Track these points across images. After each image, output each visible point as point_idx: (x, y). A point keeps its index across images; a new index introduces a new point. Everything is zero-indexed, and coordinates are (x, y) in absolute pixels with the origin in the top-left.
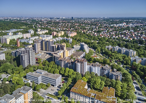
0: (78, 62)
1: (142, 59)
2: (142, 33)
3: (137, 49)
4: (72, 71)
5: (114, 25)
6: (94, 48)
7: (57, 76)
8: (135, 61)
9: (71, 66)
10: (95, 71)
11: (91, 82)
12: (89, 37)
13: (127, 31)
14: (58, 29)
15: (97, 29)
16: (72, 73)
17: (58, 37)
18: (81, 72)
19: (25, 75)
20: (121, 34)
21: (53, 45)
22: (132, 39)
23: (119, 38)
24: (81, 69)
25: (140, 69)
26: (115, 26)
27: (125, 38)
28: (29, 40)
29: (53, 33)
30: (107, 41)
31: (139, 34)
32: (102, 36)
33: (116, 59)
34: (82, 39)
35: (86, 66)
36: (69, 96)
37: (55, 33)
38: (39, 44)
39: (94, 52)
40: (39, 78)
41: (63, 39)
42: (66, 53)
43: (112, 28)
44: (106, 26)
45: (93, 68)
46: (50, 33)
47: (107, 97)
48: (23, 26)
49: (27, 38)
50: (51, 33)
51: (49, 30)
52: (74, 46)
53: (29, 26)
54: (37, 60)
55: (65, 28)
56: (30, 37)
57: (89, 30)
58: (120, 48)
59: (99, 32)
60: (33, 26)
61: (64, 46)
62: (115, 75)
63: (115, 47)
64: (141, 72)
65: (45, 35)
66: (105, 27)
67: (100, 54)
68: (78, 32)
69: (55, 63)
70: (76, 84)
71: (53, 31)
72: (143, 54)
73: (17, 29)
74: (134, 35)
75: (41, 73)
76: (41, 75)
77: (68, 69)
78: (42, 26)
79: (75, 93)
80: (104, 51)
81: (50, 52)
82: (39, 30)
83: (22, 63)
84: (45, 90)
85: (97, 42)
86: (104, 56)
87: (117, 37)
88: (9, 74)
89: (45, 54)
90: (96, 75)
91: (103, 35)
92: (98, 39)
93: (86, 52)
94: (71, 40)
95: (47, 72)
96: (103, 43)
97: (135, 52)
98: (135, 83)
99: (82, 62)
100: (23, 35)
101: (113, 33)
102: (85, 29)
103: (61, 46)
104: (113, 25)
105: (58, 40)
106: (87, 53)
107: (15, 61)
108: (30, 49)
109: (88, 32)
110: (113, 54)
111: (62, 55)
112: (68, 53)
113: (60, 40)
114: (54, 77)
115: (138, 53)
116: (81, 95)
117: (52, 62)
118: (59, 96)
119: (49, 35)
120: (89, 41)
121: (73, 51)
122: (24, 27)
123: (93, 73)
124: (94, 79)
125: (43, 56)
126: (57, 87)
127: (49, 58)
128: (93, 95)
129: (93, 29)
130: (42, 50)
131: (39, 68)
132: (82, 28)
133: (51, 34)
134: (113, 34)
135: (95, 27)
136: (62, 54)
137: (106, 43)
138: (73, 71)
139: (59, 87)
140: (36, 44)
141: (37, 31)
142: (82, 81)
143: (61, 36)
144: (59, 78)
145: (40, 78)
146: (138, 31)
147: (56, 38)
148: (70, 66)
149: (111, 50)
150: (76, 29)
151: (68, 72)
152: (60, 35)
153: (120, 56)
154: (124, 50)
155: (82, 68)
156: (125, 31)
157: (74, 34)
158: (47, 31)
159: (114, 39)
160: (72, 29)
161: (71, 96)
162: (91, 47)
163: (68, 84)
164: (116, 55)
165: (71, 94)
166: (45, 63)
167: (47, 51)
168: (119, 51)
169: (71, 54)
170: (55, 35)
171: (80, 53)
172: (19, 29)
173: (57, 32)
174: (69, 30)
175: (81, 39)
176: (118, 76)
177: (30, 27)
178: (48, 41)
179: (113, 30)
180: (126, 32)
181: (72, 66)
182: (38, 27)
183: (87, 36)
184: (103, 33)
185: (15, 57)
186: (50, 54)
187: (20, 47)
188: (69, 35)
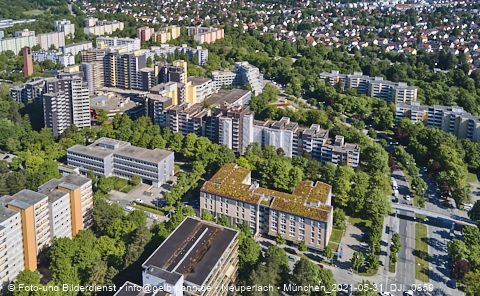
0: (225, 115)
1: (430, 109)
2: (454, 33)
3: (423, 83)
4: (205, 141)
5: (361, 5)
6: (283, 79)
7: (161, 155)
8: (409, 115)
9: (203, 129)
10: (278, 141)
11: (263, 171)
12: (266, 44)
13: (406, 24)
14: (159, 20)
15: (296, 19)
16: (205, 147)
17: (158, 44)
18: (233, 145)
19: (63, 153)
20: (382, 36)
21: (145, 70)
22: (415, 52)
23: (370, 48)
24: (233, 137)
25: (418, 137)
26: (366, 8)
27: (393, 47)
28: (62, 55)
29: (143, 32)
30: (329, 57)
31: (446, 36)
32: (314, 44)
33: (351, 112)
34: (244, 51)
35: (248, 127)
36: (197, 206)
37: (149, 33)
38: (99, 65)
39: (282, 92)
40: (105, 159)
41: (176, 50)
42: (187, 91)
43: (352, 16)
44: (332, 10)
45: (273, 134)
46: (130, 32)
47: (305, 204)
48: (33, 8)
49: (52, 47)
50: (134, 32)
51: (127, 23)
52: (215, 73)
53: (56, 8)
54: (93, 113)
55: (183, 15)
56: (63, 44)
57: (269, 21)
58: (368, 79)
59: (302, 28)
60: (70, 7)
61: (180, 69)
62: (336, 153)
63: (349, 76)
64: (421, 146)
65: (116, 39)
66: (327, 11)
67: (300, 99)
68: (229, 28)
69: (153, 120)
70: (219, 173)
71: (143, 24)
72: (439, 98)
73: (14, 19)
74: (425, 40)
75: (112, 147)
76: (111, 154)
77: (193, 137)
78: (100, 7)
79: (215, 196)
80: (313, 89)
81: (136, 92)
82: (92, 21)
83: (48, 119)
84: (125, 195)
85: (294, 60)
86: (312, 104)
87: (366, 45)
88: (11, 153)
89: (120, 97)
90: (279, 151)
91: (316, 39)
92: (299, 51)
93: (254, 92)
94: (206, 54)
95: (129, 144)
96: (312, 64)
97: (415, 91)
98: (398, 177)
99: (236, 116)
100: (40, 40)
101: (354, 31)
102: (256, 18)
103: (170, 69)
104: (356, 5)
105: (159, 55)
106: (256, 94)
107: (27, 116)
108: (74, 77)
109: (266, 29)
110: (342, 96)
111: (176, 96)
112: (195, 94)
113: (168, 54)
114: (152, 156)
115: (426, 94)
116: (231, 199)
117: (145, 119)
118: (166, 208)
119: (127, 38)
120: (265, 57)
121: (210, 88)
122: (37, 12)
123: (272, 147)
124: (273, 162)
125: (114, 102)
126: (162, 186)
127: (131, 110)
128: (266, 200)
129: (282, 17)
130: (108, 83)
131: (105, 134)
132: (244, 15)
133: (134, 37)
134: (353, 35)
135: (293, 12)
136: (176, 93)
137: (323, 63)
138: (210, 143)
139: (168, 185)
140: (89, 66)
141: (83, 24)
142: (236, 166)
143: (171, 42)
144: (167, 159)
145: (108, 160)
146: (445, 24)
147: (153, 48)
148: (200, 129)
149: (338, 86)
150: (224, 20)
151: (195, 145)
152: (164, 37)
153: (364, 103)
154: (379, 83)
155: (238, 134)
156: (398, 26)
157: (214, 34)
158: (121, 26)
159: (354, 50)
160: (208, 17)
161: (202, 206)
162: (273, 75)
163: (193, 176)
164: (350, 100)
165: (202, 200)
166: (120, 123)
167: (124, 88)
168: (364, 89)
169: (202, 98)
170: (147, 38)
171: (234, 95)
172: (22, 17)
173: (156, 28)
174: (199, 24)
175: (239, 52)
176: (345, 155)
177: (57, 12)
178: (126, 56)
179: (353, 22)
180: (401, 30)
181: (206, 128)
182: (85, 12)
183: (261, 41)
184: (319, 31)
185: (23, 105)
186: (134, 97)
187: (34, 75)
188: (196, 38)
